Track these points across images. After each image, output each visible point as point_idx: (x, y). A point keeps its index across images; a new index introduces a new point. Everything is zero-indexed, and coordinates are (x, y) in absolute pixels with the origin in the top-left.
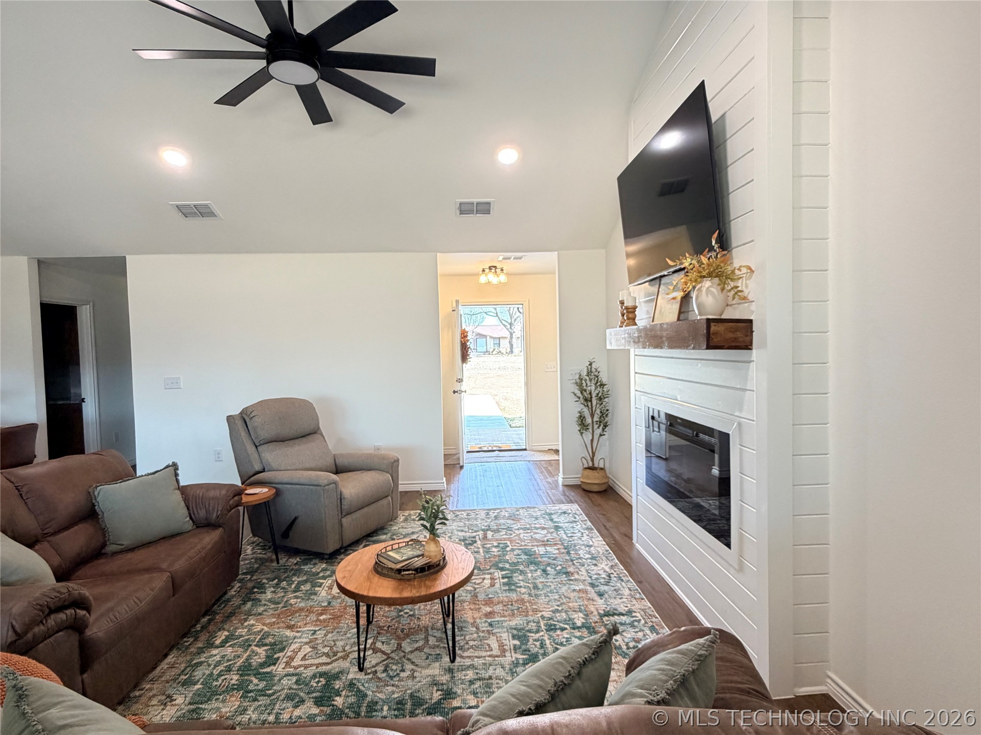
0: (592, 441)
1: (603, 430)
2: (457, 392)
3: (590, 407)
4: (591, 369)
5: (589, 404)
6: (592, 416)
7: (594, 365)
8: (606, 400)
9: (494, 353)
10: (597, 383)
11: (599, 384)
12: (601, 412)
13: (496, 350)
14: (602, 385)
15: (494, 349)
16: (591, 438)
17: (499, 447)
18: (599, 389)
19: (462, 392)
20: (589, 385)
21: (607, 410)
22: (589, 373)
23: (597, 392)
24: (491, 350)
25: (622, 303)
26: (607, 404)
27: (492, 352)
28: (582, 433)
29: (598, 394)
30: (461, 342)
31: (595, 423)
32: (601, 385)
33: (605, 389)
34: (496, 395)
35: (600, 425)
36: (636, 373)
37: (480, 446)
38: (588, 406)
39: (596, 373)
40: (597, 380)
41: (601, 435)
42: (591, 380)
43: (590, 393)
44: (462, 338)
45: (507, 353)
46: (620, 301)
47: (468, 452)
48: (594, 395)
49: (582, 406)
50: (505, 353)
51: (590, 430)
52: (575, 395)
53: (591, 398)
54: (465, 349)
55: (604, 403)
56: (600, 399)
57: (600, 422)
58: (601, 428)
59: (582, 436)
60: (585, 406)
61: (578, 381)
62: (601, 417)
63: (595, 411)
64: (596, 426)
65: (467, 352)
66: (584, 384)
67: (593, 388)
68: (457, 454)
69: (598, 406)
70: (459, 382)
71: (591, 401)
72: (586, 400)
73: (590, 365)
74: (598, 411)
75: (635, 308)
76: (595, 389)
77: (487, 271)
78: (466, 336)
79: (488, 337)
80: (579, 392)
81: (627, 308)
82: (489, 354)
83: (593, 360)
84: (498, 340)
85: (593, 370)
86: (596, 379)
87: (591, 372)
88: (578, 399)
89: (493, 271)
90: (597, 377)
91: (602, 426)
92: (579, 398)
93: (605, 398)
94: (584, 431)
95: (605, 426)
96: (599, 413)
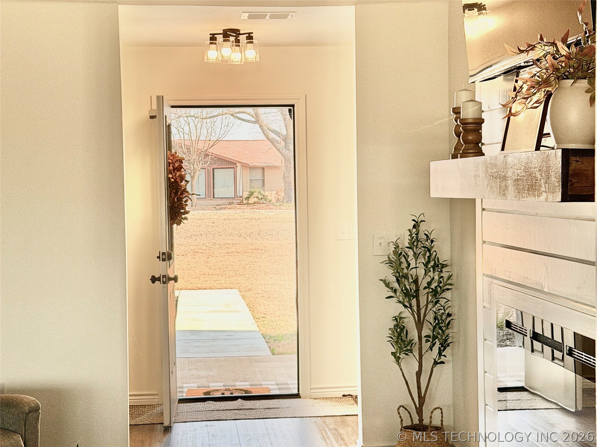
0: (419, 374)
1: (440, 354)
2: (159, 279)
3: (415, 308)
4: (417, 234)
5: (414, 302)
6: (419, 324)
7: (423, 228)
8: (447, 295)
9: (252, 200)
10: (428, 262)
11: (432, 263)
12: (435, 318)
13: (256, 194)
14: (439, 266)
15: (251, 194)
16: (417, 369)
17: (246, 392)
18: (431, 274)
19: (170, 279)
20: (413, 265)
21: (449, 315)
22: (414, 242)
23: (429, 280)
24: (246, 195)
25: (456, 111)
26: (450, 303)
27: (247, 198)
28: (398, 359)
29: (429, 283)
30: (169, 179)
31: (424, 340)
32: (435, 266)
33: (445, 275)
34: (250, 290)
35: (434, 345)
36: (484, 242)
37: (206, 390)
38: (411, 307)
39: (428, 244)
40: (429, 257)
41: (436, 363)
42: (416, 256)
43: (416, 281)
44: (169, 172)
45: (278, 200)
46: (453, 109)
47: (182, 401)
48: (423, 283)
49: (401, 307)
50: (274, 200)
51: (416, 354)
52: (387, 285)
53: (417, 290)
54: (176, 194)
55: (442, 302)
56: (435, 293)
57: (435, 338)
58: (436, 349)
59: (399, 364)
60: (405, 306)
61: (393, 257)
62: (435, 328)
63: (425, 316)
64: (426, 346)
65: (180, 200)
66: (404, 265)
67: (421, 271)
68: (159, 405)
69: (430, 306)
70: (164, 260)
71: (417, 297)
72: (407, 294)
73: (414, 227)
74: (430, 317)
75: (479, 122)
76: (425, 274)
77: (220, 38)
78: (180, 168)
79: (239, 165)
80: (394, 279)
81: (464, 123)
82: (241, 203)
83: (422, 218)
84: (260, 171)
85: (422, 236)
86: (428, 254)
87: (418, 240)
88: (392, 294)
89: (232, 39)
90: (429, 250)
91: (438, 345)
92: (395, 291)
93: (444, 291)
94: (403, 356)
95: (444, 345)
96: (432, 321)
